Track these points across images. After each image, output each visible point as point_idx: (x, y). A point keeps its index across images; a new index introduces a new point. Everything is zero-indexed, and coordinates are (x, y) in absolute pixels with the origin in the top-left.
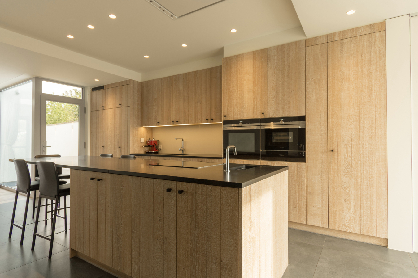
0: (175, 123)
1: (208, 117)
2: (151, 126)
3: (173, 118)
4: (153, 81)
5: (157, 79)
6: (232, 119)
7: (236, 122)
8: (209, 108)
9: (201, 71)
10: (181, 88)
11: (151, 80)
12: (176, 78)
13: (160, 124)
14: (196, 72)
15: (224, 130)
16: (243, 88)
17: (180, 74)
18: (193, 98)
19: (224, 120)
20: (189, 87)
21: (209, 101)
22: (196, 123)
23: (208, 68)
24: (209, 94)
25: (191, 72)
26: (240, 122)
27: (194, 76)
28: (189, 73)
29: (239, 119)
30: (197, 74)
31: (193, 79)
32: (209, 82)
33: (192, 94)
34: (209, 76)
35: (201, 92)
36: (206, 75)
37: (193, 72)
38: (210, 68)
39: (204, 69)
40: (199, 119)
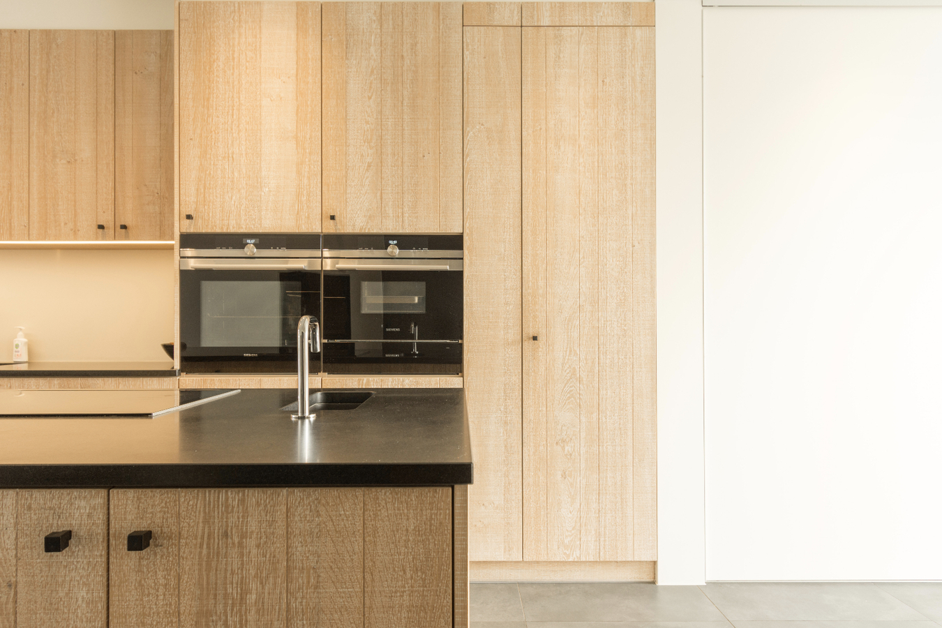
1: (107, 219)
6: (218, 230)
7: (235, 241)
8: (111, 184)
9: (73, 34)
14: (48, 35)
15: (183, 269)
16: (261, 123)
18: (34, 138)
19: (184, 230)
20: (11, 89)
21: (112, 157)
22: (49, 240)
23: (108, 32)
24: (112, 130)
25: (21, 31)
26: (249, 241)
27: (38, 46)
28: (15, 31)
29: (243, 230)
30: (54, 46)
31: (32, 62)
32: (111, 82)
33: (31, 120)
34: (111, 61)
35: (72, 118)
36: (97, 56)
37: (34, 31)
38: (115, 32)
39: (86, 31)
40: (63, 224)
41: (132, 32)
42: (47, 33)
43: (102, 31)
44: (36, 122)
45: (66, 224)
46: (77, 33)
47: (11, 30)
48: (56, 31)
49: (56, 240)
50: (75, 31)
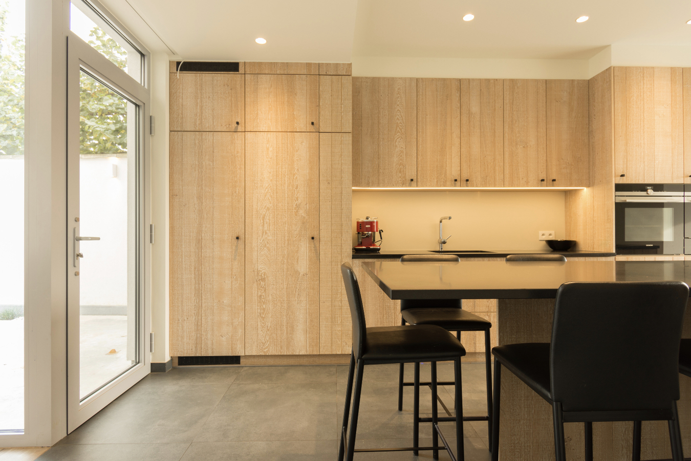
0: (458, 183)
1: (543, 176)
2: (387, 187)
3: (454, 172)
4: (391, 81)
5: (405, 79)
6: (633, 182)
7: (642, 187)
8: (545, 158)
9: (526, 81)
10: (475, 109)
11: (384, 78)
12: (461, 85)
13: (414, 183)
14: (513, 81)
15: (617, 201)
16: (654, 128)
17: (473, 80)
18: (506, 135)
19: (617, 182)
20: (495, 110)
21: (545, 145)
22: (514, 187)
23: (542, 80)
24: (545, 131)
25: (500, 79)
26: (648, 188)
27: (508, 88)
28: (497, 80)
29: (646, 182)
30: (516, 87)
31: (505, 95)
32: (545, 106)
33: (505, 125)
34: (545, 95)
35: (525, 124)
36: (537, 92)
37: (506, 80)
38: (546, 80)
39: (532, 80)
40: (521, 179)
41: (555, 80)
42: (512, 81)
43: (540, 80)
44: (507, 127)
45: (522, 179)
46: (527, 81)
47: (494, 79)
48: (517, 80)
49: (517, 187)
50: (527, 80)
